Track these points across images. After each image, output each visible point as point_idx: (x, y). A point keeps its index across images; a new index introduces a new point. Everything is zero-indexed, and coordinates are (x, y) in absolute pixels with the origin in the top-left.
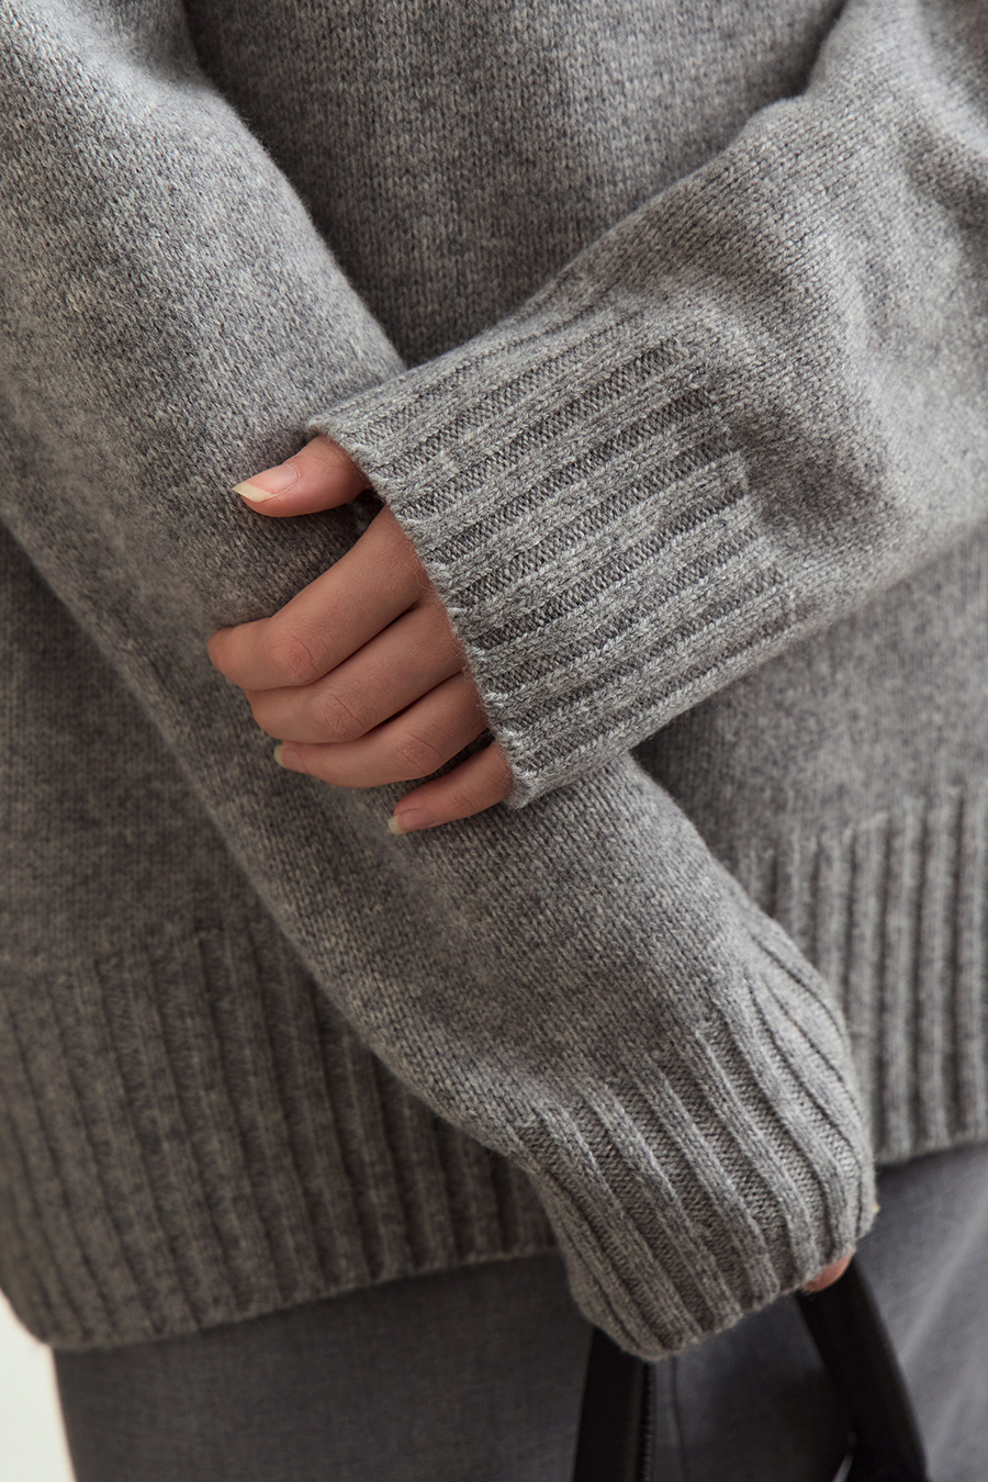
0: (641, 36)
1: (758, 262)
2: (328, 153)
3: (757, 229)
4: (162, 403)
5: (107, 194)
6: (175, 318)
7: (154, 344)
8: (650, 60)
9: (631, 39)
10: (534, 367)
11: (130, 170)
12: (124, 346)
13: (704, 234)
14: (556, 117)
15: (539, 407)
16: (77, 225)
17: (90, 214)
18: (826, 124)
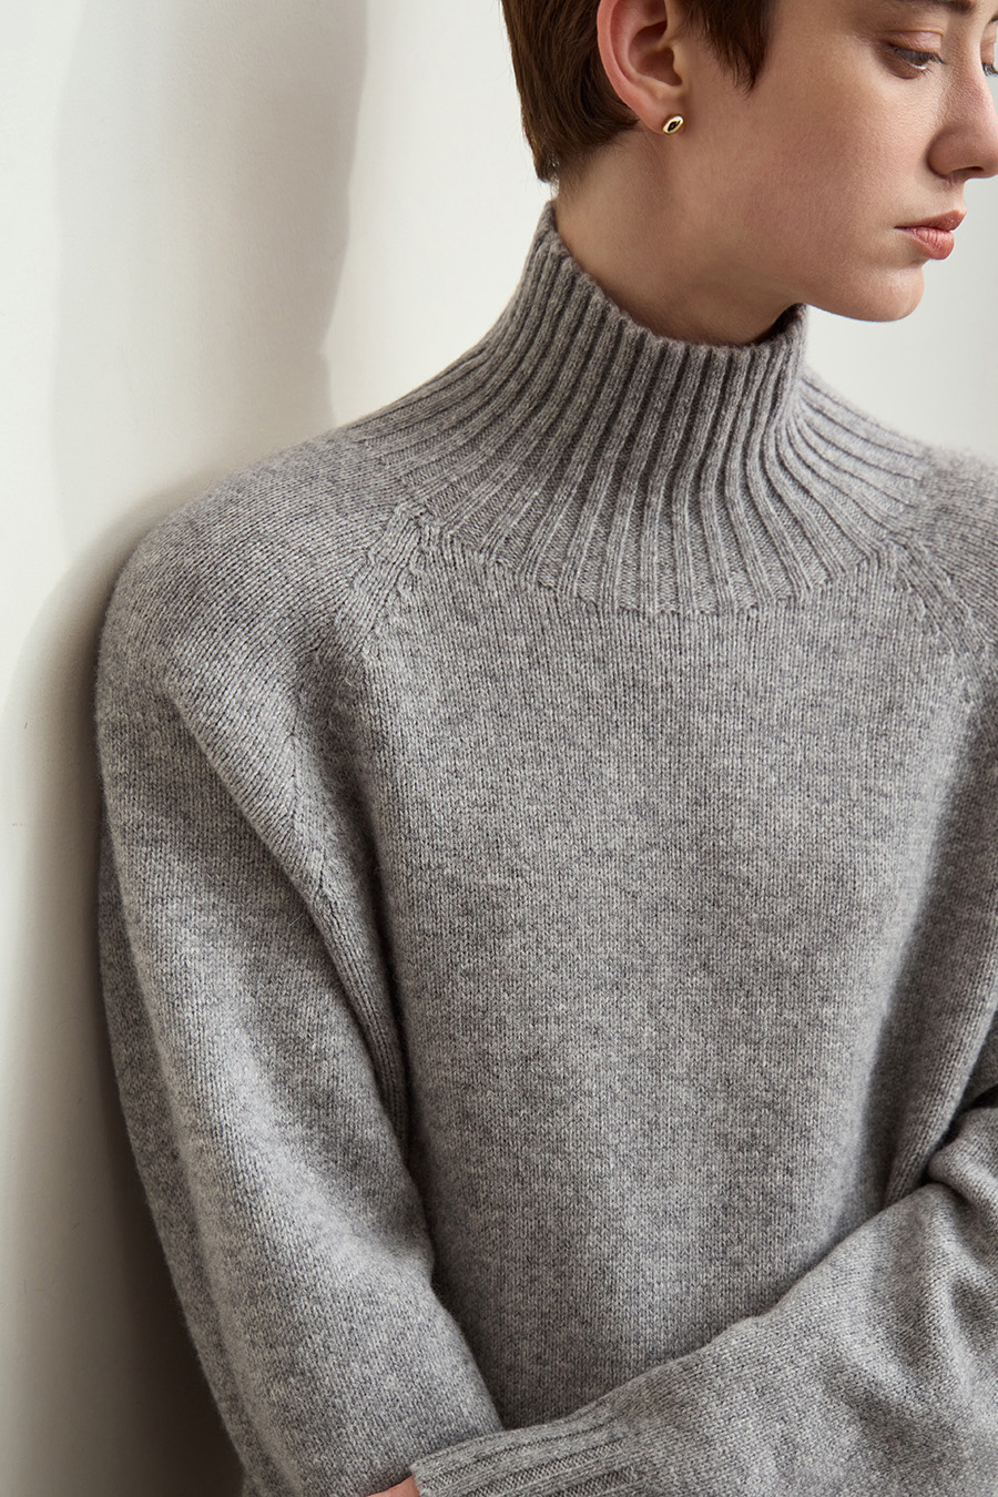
0: (670, 1258)
1: (700, 1427)
2: (480, 1294)
3: (705, 1407)
4: (318, 1455)
5: (306, 1332)
6: (334, 1407)
7: (317, 1422)
8: (674, 1273)
9: (663, 1259)
10: (545, 1463)
11: (325, 1319)
12: (299, 1423)
13: (673, 1400)
14: (606, 1299)
15: (538, 1490)
16: (283, 1351)
17: (292, 1345)
18: (768, 1348)
